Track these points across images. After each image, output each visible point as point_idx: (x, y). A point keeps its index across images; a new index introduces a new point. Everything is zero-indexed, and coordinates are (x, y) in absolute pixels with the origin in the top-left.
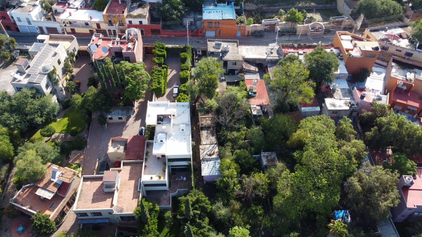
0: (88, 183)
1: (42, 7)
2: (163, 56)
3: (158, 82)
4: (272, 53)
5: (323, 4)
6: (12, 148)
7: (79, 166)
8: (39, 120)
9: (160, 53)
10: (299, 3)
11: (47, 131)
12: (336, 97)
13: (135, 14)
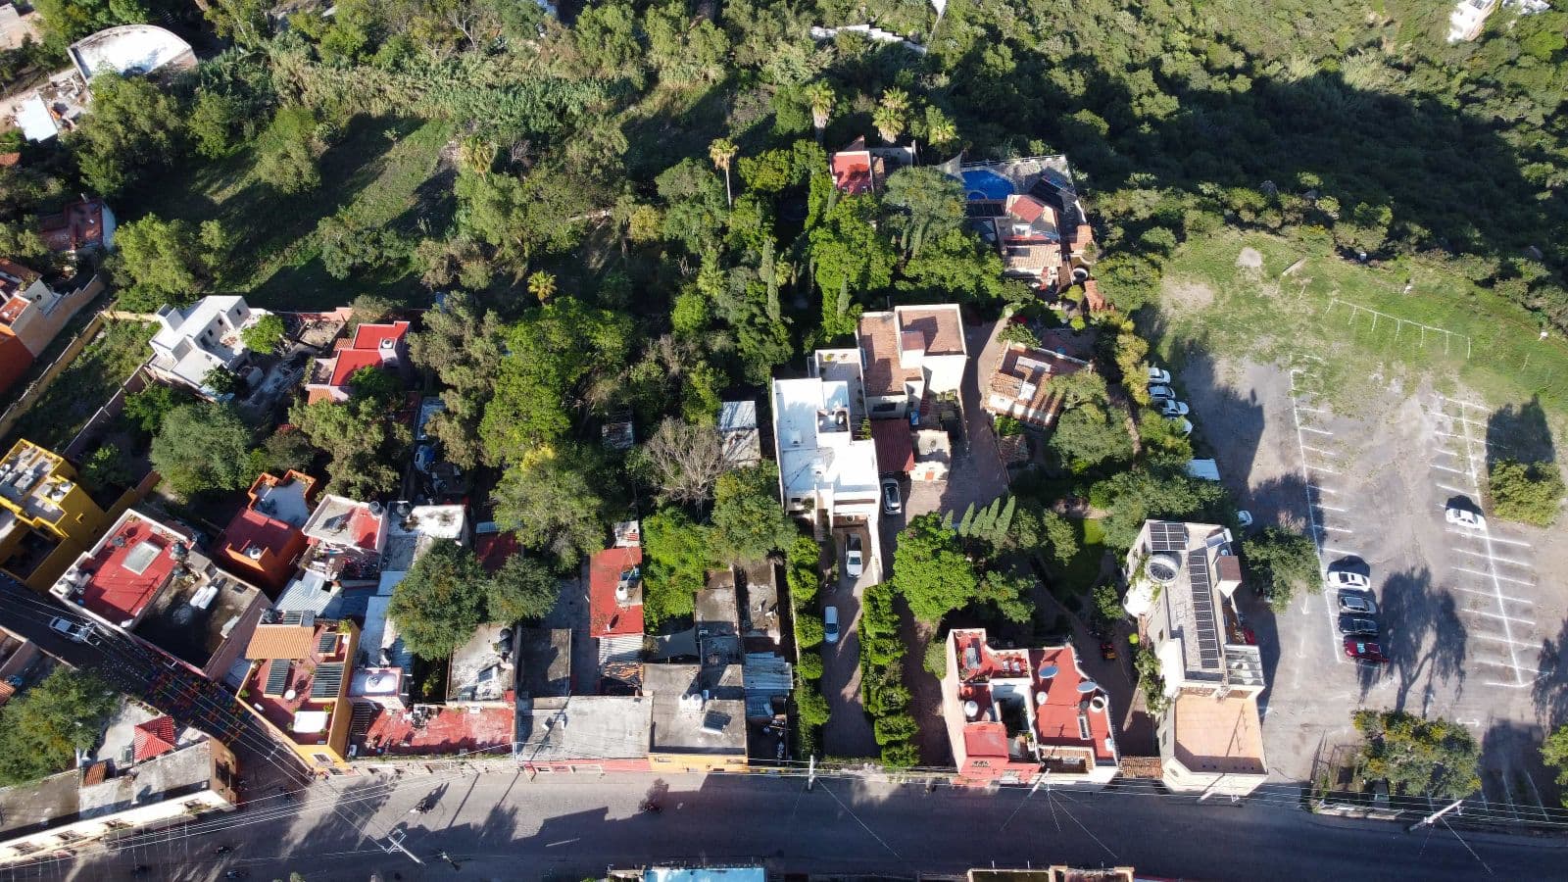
3: (876, 607)
4: (550, 723)
7: (1003, 432)
12: (432, 540)
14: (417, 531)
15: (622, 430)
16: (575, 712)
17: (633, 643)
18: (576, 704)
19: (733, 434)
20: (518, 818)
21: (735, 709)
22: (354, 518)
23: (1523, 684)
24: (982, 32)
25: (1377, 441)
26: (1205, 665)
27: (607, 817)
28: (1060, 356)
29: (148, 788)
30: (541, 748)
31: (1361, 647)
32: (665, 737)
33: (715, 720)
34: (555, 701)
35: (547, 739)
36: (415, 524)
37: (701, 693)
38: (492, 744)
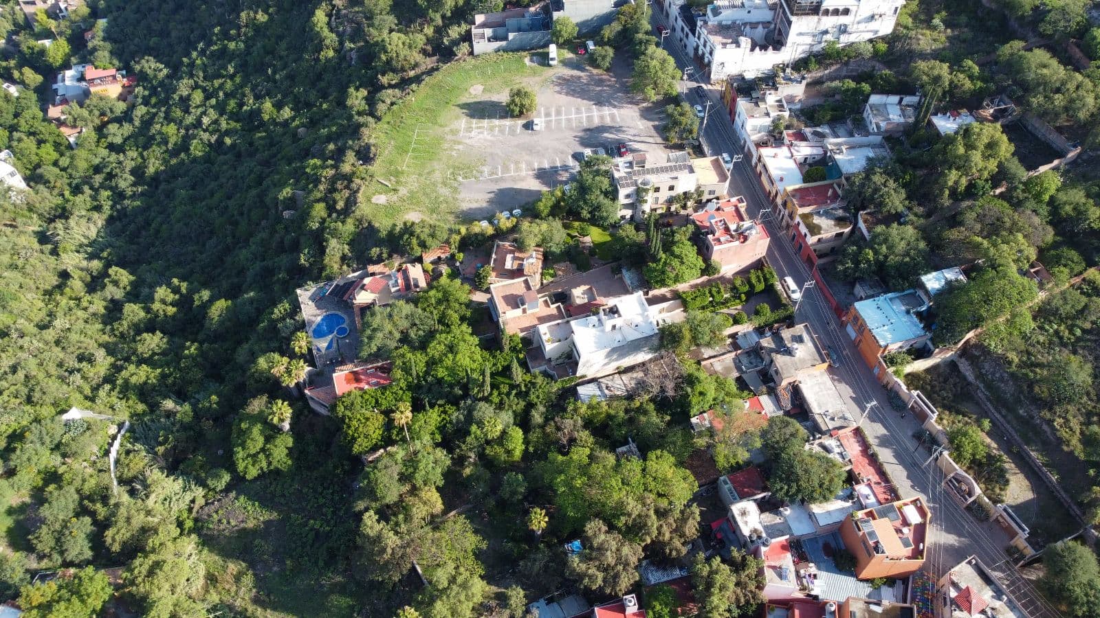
0: (523, 285)
1: (773, 122)
2: (752, 286)
4: (832, 419)
5: (1072, 497)
6: (546, 212)
7: (554, 276)
8: (585, 214)
9: (754, 280)
10: (1037, 450)
11: (582, 229)
12: (763, 516)
13: (816, 220)
14: (760, 528)
15: (625, 453)
16: (820, 409)
17: (765, 400)
18: (815, 409)
19: (606, 392)
21: (786, 334)
22: (775, 564)
23: (615, 111)
25: (499, 152)
26: (685, 169)
28: (495, 255)
29: (993, 597)
30: (845, 419)
31: (623, 150)
32: (816, 359)
33: (797, 340)
34: (819, 420)
35: (841, 417)
36: (755, 531)
37: (785, 351)
38: (858, 442)
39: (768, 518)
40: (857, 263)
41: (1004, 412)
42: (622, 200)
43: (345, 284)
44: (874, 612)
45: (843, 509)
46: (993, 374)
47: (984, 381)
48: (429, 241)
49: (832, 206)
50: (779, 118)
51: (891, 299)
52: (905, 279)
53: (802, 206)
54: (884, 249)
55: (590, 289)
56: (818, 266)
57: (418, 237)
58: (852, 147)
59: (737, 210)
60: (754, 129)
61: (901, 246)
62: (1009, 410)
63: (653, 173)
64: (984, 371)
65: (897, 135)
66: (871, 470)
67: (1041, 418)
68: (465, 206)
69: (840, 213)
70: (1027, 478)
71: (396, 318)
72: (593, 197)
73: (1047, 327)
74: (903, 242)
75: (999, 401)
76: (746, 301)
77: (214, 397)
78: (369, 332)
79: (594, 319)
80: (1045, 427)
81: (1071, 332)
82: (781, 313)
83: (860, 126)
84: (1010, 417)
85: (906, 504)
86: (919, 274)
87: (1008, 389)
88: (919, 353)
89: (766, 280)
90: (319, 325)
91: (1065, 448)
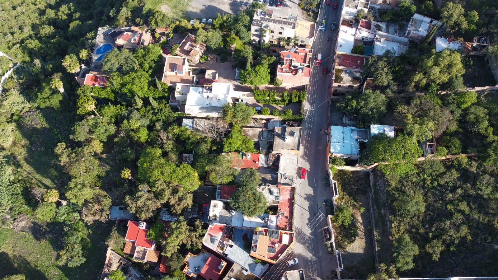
1: (358, 12)
2: (291, 98)
4: (286, 178)
7: (206, 60)
9: (293, 96)
10: (378, 232)
11: (231, 40)
12: (223, 211)
13: (343, 75)
14: (218, 215)
15: (186, 157)
16: (283, 171)
17: (262, 157)
18: (281, 170)
19: (195, 126)
20: (308, 193)
21: (289, 129)
22: (212, 234)
24: (18, 45)
26: (291, 25)
27: (309, 170)
28: (184, 40)
30: (292, 181)
31: (279, 3)
32: (294, 147)
33: (292, 134)
34: (279, 176)
35: (290, 179)
36: (215, 216)
37: (283, 137)
38: (291, 194)
39: (225, 213)
40: (347, 105)
41: (375, 207)
42: (253, 31)
43: (118, 32)
44: (243, 274)
45: (259, 223)
46: (381, 187)
47: (375, 188)
48: (160, 23)
49: (355, 70)
50: (361, 11)
51: (352, 130)
52: (364, 122)
53: (340, 65)
54: (362, 103)
55: (216, 73)
56: (332, 99)
57: (156, 19)
58: (388, 40)
59: (306, 56)
60: (347, 13)
61: (372, 105)
62: (378, 208)
63: (274, 22)
64: (377, 184)
65: (416, 41)
66: (288, 209)
67: (389, 218)
68: (190, 9)
69: (358, 75)
70: (366, 243)
71: (119, 57)
72: (238, 26)
73: (421, 175)
74: (373, 103)
75: (376, 201)
76: (287, 104)
77: (51, 65)
78: (106, 60)
79: (201, 89)
80: (388, 223)
81: (432, 182)
82: (297, 117)
83: (402, 29)
84: (376, 211)
85: (286, 233)
86: (371, 123)
87: (383, 197)
88: (350, 162)
89: (299, 97)
90: (101, 47)
91: (390, 238)
